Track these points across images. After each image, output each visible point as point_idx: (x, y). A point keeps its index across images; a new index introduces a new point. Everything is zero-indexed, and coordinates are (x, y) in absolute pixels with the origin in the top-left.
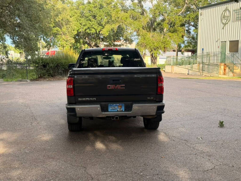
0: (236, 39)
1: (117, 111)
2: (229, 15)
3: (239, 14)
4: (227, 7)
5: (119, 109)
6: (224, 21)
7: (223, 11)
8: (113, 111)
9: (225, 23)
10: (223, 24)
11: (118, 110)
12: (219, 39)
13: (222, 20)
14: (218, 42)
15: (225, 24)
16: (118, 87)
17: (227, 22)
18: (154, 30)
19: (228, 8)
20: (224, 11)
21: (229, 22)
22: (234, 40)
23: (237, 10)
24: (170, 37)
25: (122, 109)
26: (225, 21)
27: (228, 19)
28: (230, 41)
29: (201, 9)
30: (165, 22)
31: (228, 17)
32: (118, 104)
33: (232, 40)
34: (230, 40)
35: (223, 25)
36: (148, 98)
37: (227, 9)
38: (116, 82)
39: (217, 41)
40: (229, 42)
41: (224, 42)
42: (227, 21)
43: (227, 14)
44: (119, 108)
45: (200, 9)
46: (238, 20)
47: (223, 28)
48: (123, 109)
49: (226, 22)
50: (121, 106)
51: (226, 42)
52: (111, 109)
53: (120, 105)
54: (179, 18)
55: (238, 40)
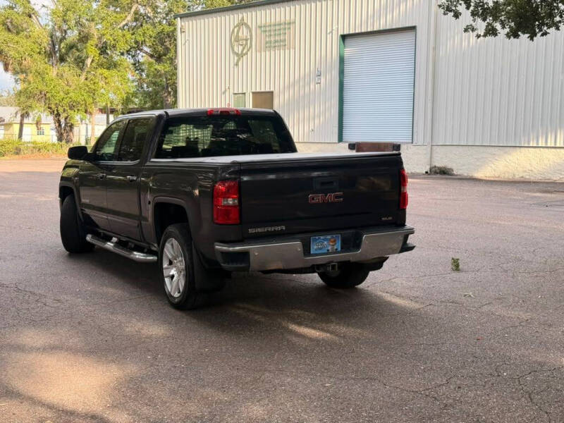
0: (267, 90)
1: (326, 251)
2: (249, 37)
3: (271, 35)
4: (243, 18)
5: (330, 248)
6: (238, 49)
7: (235, 27)
8: (320, 252)
9: (240, 52)
10: (237, 54)
11: (328, 250)
12: (229, 88)
13: (232, 47)
14: (227, 93)
15: (240, 56)
16: (330, 197)
17: (244, 52)
18: (62, 59)
19: (245, 21)
20: (238, 26)
21: (248, 50)
22: (263, 90)
23: (265, 26)
24: (106, 78)
25: (335, 247)
26: (241, 48)
27: (247, 44)
28: (253, 93)
29: (181, 18)
30: (90, 42)
31: (247, 40)
32: (329, 237)
33: (258, 90)
34: (254, 90)
35: (236, 58)
36: (383, 219)
37: (242, 24)
38: (326, 186)
39: (225, 92)
40: (251, 94)
41: (241, 95)
42: (244, 48)
43: (244, 33)
44: (331, 244)
45: (179, 19)
46: (270, 47)
47: (237, 64)
48: (338, 246)
49: (242, 51)
50: (335, 241)
51: (245, 94)
52: (315, 247)
53: (333, 237)
54: (124, 35)
55: (272, 90)
